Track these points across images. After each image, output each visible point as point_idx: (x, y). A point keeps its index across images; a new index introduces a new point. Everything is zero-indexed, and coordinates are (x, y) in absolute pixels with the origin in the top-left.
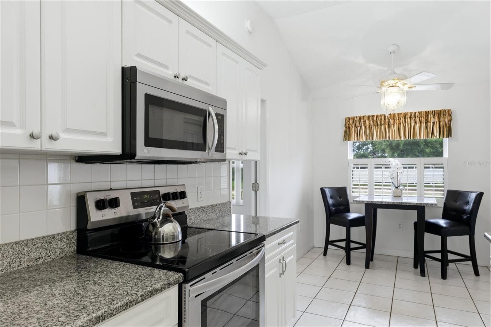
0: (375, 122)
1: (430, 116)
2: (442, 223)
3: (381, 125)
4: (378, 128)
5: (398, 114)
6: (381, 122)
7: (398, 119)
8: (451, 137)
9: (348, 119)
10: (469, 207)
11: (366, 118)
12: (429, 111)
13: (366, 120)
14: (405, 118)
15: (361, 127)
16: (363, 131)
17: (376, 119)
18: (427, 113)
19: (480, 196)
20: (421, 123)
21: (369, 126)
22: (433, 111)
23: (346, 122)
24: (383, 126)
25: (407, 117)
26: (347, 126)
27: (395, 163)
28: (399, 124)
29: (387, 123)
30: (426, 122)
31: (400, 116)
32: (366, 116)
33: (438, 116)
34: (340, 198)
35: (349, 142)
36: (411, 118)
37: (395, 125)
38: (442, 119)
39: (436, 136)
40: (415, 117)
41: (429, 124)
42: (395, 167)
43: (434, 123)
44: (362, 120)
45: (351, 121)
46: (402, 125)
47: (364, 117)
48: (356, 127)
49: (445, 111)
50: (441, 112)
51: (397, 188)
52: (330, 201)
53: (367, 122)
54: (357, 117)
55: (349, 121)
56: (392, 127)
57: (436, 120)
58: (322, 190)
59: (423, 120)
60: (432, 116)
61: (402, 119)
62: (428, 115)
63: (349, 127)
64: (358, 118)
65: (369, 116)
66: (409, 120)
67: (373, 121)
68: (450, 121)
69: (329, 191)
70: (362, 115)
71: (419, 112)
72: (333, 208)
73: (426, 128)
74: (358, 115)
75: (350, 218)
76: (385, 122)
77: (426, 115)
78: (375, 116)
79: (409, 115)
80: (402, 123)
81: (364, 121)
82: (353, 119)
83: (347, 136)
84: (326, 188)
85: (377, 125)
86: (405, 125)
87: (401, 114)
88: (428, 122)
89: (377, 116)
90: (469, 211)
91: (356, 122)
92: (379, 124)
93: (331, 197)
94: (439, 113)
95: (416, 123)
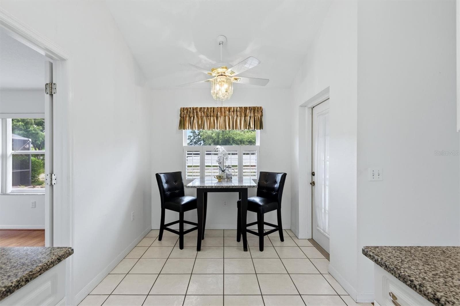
0: (205, 113)
1: (248, 111)
2: (257, 200)
3: (211, 117)
4: (208, 120)
5: (224, 107)
6: (210, 114)
7: (224, 112)
8: (262, 129)
9: (183, 109)
10: (277, 186)
11: (198, 110)
12: (247, 107)
13: (198, 112)
14: (229, 111)
15: (194, 117)
16: (195, 121)
17: (207, 111)
18: (246, 108)
19: (284, 176)
20: (241, 116)
21: (201, 117)
22: (250, 107)
23: (181, 112)
24: (212, 118)
25: (231, 110)
26: (182, 116)
27: (222, 150)
28: (225, 116)
29: (215, 115)
30: (245, 116)
31: (226, 110)
32: (198, 108)
33: (253, 112)
34: (175, 182)
35: (183, 130)
36: (234, 111)
37: (222, 117)
38: (256, 114)
39: (252, 128)
40: (237, 111)
41: (247, 117)
42: (221, 153)
43: (250, 117)
44: (195, 111)
45: (185, 112)
46: (227, 117)
47: (196, 108)
48: (190, 118)
49: (258, 108)
50: (255, 108)
51: (223, 171)
52: (165, 186)
53: (200, 113)
54: (190, 108)
55: (184, 112)
56: (219, 119)
57: (252, 115)
58: (158, 176)
59: (243, 115)
60: (249, 111)
61: (227, 112)
62: (246, 111)
63: (183, 117)
64: (192, 109)
65: (201, 108)
66: (232, 113)
67: (204, 113)
68: (262, 116)
69: (164, 176)
70: (195, 107)
71: (240, 107)
72: (169, 193)
73: (245, 121)
74: (191, 107)
75: (183, 203)
76: (214, 114)
77: (245, 110)
78: (206, 109)
79: (233, 109)
80: (227, 116)
81: (196, 112)
82: (188, 110)
83: (182, 125)
84: (161, 174)
85: (207, 116)
86: (230, 117)
87: (226, 108)
88: (246, 116)
89: (208, 108)
90: (277, 189)
91: (190, 112)
92: (209, 115)
93: (167, 182)
94: (254, 110)
95: (237, 116)
